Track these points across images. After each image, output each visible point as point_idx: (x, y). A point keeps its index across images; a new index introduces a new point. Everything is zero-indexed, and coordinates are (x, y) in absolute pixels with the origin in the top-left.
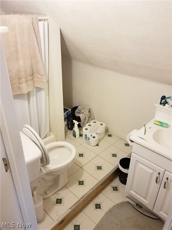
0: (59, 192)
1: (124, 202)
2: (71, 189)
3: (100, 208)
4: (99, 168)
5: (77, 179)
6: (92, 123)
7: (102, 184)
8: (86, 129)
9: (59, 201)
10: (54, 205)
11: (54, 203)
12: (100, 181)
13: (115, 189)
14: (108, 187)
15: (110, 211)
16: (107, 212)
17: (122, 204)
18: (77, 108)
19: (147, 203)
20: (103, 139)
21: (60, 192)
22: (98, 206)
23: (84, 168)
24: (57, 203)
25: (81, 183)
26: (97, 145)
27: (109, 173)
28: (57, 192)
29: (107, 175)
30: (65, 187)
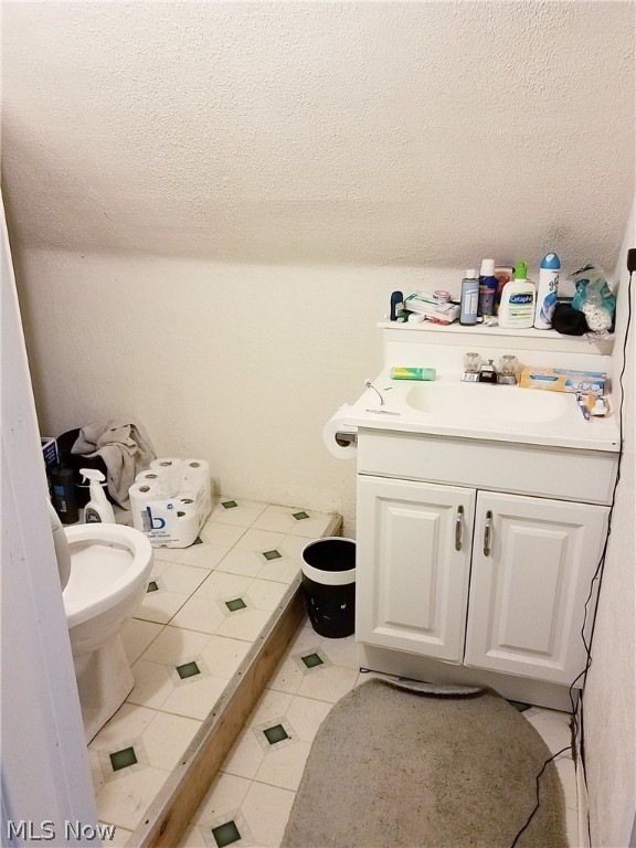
0: (112, 729)
1: (361, 686)
2: (156, 701)
3: (285, 736)
4: (236, 605)
5: (166, 665)
6: (155, 467)
7: (265, 653)
8: (145, 490)
9: (124, 759)
10: (107, 779)
11: (103, 772)
12: (258, 642)
13: (313, 661)
14: (286, 664)
15: (326, 732)
16: (316, 738)
17: (355, 693)
18: (78, 435)
19: (442, 644)
20: (210, 519)
21: (114, 728)
22: (276, 735)
23: (178, 621)
24: (116, 768)
25: (189, 670)
26: (198, 541)
27: (277, 610)
28: (102, 733)
29: (274, 616)
30: (128, 703)
